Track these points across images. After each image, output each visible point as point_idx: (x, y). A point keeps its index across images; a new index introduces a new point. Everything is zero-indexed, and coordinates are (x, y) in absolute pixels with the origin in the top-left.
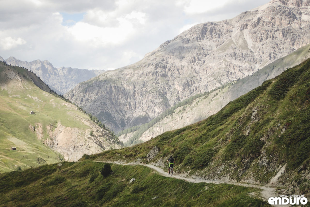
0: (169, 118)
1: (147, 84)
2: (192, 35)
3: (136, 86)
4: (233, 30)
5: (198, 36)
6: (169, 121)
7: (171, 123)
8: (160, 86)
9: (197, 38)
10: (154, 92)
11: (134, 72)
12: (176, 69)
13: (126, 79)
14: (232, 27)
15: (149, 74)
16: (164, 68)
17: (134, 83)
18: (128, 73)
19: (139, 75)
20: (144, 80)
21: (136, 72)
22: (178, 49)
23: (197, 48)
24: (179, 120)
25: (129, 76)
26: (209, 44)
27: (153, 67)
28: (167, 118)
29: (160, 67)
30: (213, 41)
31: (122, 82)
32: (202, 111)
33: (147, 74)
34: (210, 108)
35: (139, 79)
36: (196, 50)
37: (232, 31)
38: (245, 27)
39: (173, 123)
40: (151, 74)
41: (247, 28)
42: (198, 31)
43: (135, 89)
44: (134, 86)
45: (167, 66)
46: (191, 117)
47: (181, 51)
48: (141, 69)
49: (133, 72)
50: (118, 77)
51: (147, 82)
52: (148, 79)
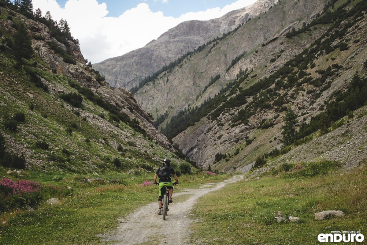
0: (151, 84)
1: (130, 74)
2: (178, 31)
3: (118, 77)
4: (221, 25)
5: (185, 31)
6: (150, 89)
7: (153, 90)
8: (144, 75)
9: (184, 33)
10: (137, 80)
11: (117, 63)
12: (162, 60)
13: (107, 70)
14: (219, 23)
15: (133, 64)
16: (150, 59)
17: (116, 73)
18: (110, 65)
19: (122, 66)
20: (127, 70)
21: (119, 63)
22: (164, 43)
23: (184, 42)
24: (164, 85)
25: (111, 67)
26: (196, 38)
27: (137, 57)
28: (148, 84)
29: (145, 58)
30: (201, 36)
31: (103, 73)
32: (196, 67)
33: (130, 64)
34: (208, 61)
35: (121, 69)
36: (183, 43)
37: (220, 27)
38: (233, 23)
39: (156, 89)
40: (134, 64)
41: (235, 24)
42: (184, 26)
43: (117, 80)
44: (116, 76)
45: (152, 57)
46: (180, 77)
47: (167, 45)
48: (125, 60)
49: (115, 63)
50: (98, 68)
51: (130, 72)
52: (132, 69)
